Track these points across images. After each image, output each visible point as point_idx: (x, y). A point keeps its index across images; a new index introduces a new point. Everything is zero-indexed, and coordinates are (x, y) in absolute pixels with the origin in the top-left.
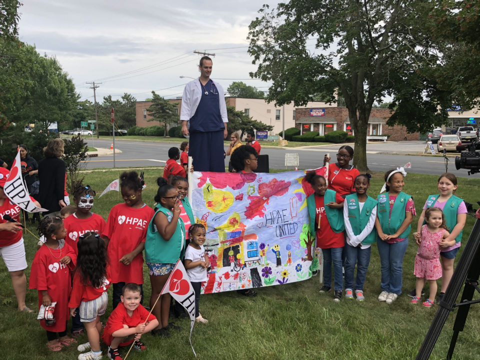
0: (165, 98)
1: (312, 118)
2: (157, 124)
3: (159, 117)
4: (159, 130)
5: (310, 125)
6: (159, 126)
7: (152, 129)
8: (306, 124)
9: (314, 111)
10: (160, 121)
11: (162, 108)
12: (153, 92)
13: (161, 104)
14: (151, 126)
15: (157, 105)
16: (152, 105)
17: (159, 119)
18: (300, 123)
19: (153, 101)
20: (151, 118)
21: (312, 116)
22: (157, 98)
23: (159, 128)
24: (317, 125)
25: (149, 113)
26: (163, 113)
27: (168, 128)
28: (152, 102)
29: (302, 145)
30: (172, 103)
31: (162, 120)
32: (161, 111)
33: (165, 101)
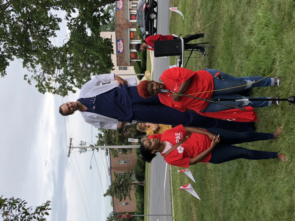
0: (110, 184)
1: (125, 51)
2: (133, 192)
3: (127, 191)
4: (138, 190)
5: (131, 53)
6: (135, 190)
7: (138, 197)
8: (131, 57)
9: (119, 49)
10: (130, 189)
11: (119, 187)
12: (105, 195)
13: (115, 188)
14: (135, 198)
15: (116, 192)
16: (116, 197)
17: (129, 190)
18: (130, 61)
19: (112, 195)
20: (127, 197)
21: (123, 50)
22: (110, 192)
23: (137, 191)
24: (131, 46)
25: (123, 200)
26: (123, 187)
27: (137, 182)
28: (113, 197)
29: (149, 58)
30: (114, 179)
31: (129, 188)
32: (121, 188)
33: (112, 185)
